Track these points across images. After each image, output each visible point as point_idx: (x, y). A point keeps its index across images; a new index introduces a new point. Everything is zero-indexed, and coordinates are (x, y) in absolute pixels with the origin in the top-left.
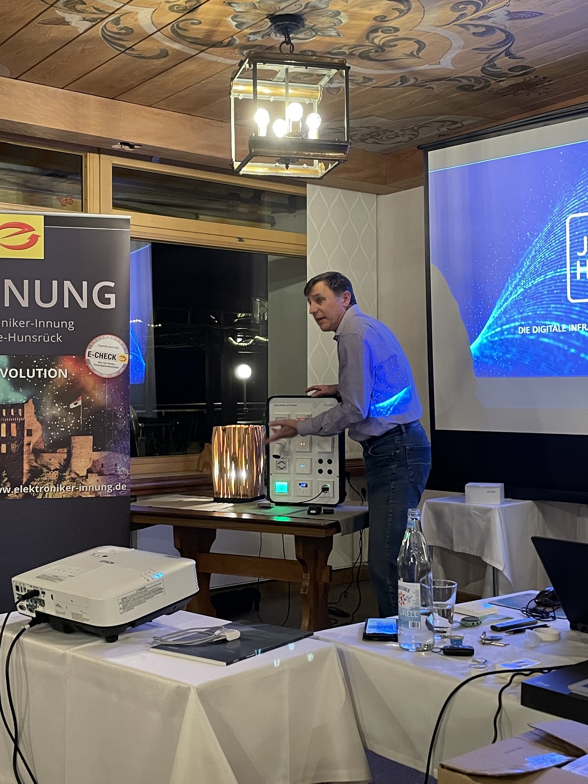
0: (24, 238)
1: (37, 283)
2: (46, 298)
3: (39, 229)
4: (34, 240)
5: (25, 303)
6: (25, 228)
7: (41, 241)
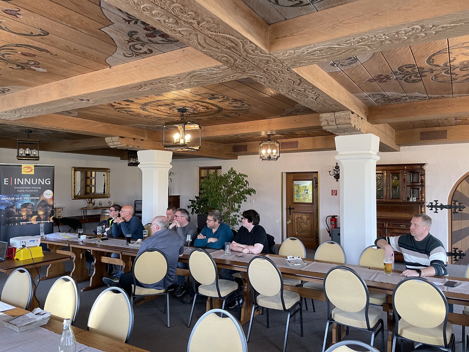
0: (29, 170)
1: (32, 179)
2: (34, 182)
3: (33, 168)
4: (32, 170)
5: (29, 183)
6: (30, 168)
7: (33, 171)
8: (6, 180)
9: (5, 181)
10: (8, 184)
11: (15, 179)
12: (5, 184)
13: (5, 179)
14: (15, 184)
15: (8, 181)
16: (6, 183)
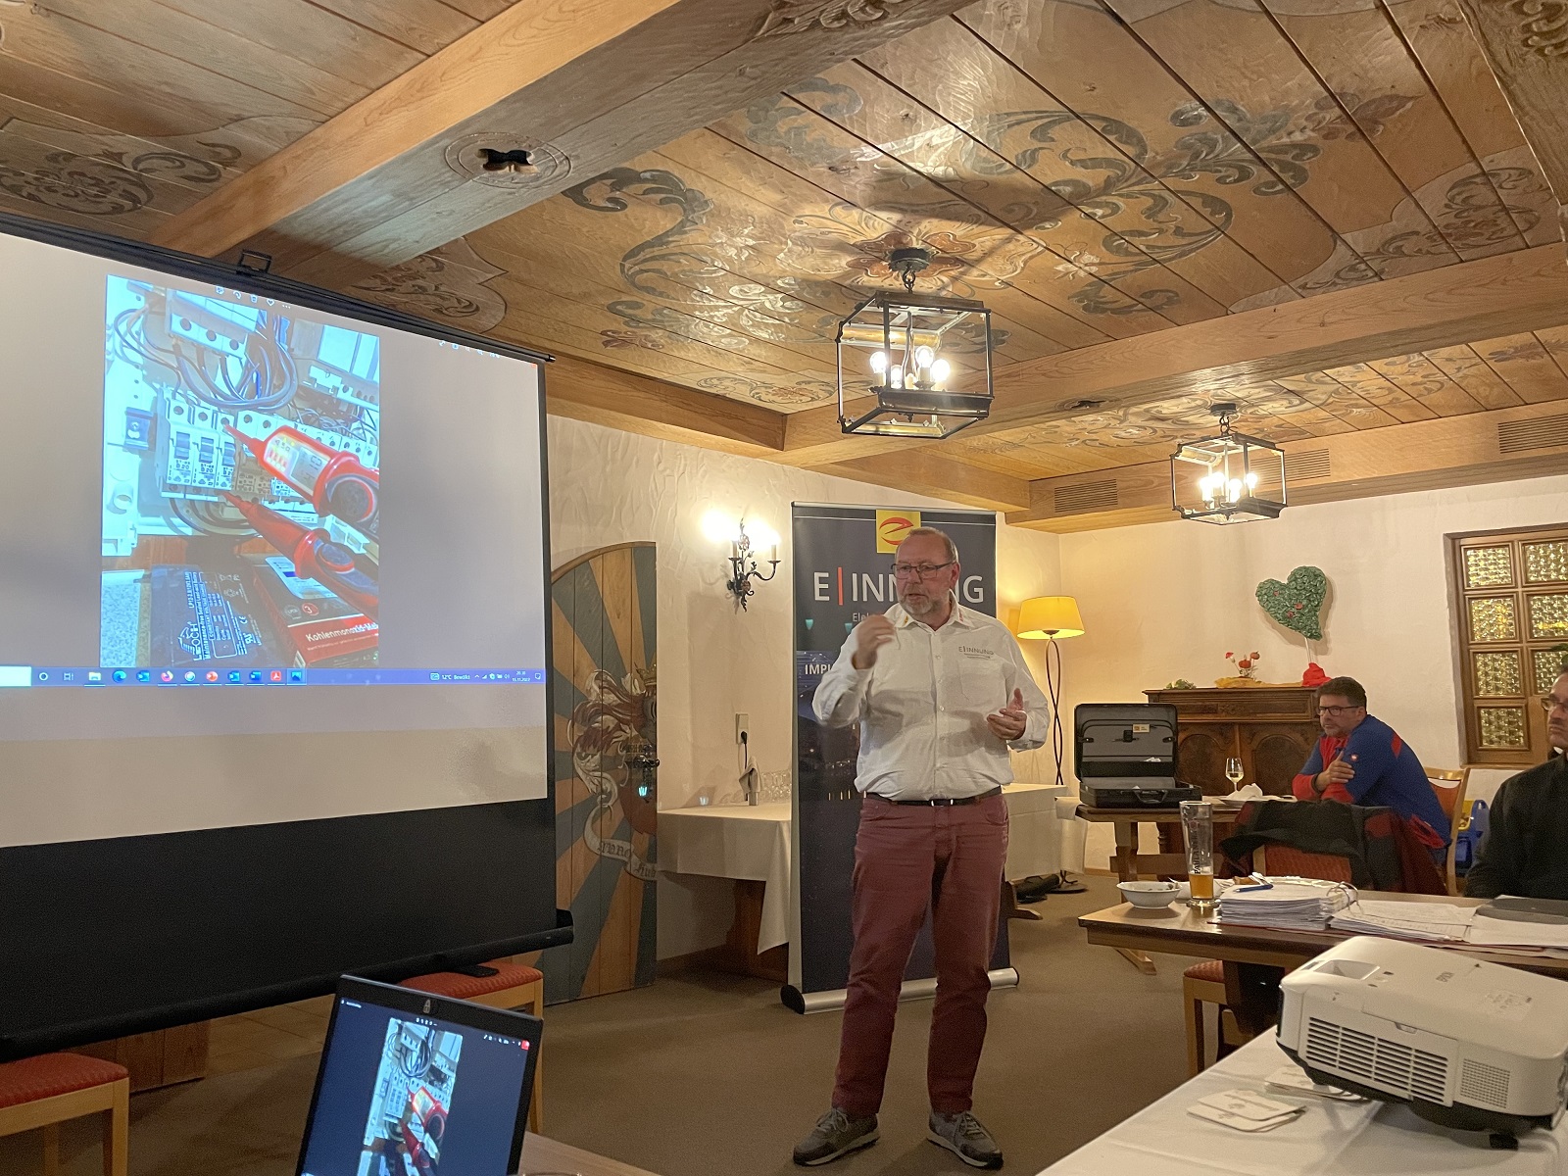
8: (822, 580)
9: (818, 586)
10: (827, 598)
11: (855, 576)
12: (818, 598)
13: (817, 575)
14: (855, 599)
15: (826, 586)
16: (823, 592)
